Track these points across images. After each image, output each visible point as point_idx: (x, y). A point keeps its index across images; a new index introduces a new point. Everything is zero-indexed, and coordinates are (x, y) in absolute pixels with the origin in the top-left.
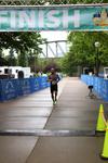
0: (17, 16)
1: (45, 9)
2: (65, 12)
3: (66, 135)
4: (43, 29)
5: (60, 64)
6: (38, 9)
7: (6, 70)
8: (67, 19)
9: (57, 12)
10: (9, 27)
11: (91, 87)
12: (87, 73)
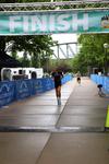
0: (30, 21)
1: (55, 13)
2: (75, 16)
3: (77, 132)
4: (54, 32)
5: (70, 64)
6: (49, 14)
7: (20, 71)
8: (76, 23)
9: (67, 16)
10: (22, 31)
11: (100, 86)
12: (96, 73)
